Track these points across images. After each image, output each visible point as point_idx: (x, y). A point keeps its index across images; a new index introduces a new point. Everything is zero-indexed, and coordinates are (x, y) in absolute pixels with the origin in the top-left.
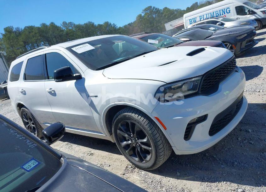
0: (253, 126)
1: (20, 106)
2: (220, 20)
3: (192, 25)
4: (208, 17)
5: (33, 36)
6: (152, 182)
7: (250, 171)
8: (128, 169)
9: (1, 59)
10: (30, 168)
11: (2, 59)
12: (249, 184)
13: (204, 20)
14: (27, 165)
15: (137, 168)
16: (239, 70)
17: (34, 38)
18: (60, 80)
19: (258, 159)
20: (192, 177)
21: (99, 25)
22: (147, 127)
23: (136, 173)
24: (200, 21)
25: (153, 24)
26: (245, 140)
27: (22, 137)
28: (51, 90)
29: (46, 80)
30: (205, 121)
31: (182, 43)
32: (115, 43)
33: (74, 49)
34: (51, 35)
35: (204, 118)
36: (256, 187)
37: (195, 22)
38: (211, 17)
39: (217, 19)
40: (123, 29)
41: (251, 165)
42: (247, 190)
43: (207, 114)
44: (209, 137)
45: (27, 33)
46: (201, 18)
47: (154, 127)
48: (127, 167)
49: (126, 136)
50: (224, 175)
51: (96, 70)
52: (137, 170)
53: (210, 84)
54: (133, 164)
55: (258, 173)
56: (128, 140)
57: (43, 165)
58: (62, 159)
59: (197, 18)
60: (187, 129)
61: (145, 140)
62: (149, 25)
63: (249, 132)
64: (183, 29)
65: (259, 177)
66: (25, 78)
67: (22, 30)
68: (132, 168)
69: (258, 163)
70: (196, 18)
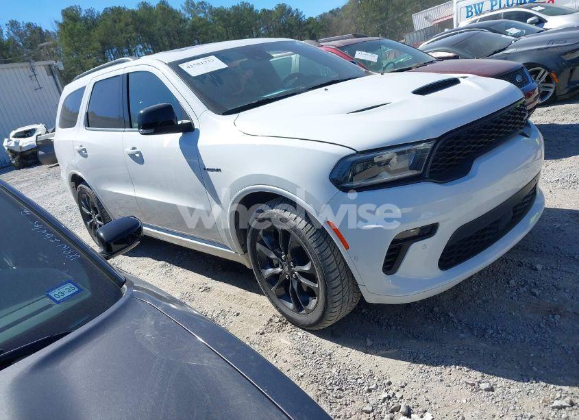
0: (550, 259)
1: (76, 180)
2: (536, 11)
3: (470, 20)
4: (510, 3)
5: (121, 30)
6: (313, 353)
7: (515, 350)
8: (273, 324)
9: (51, 77)
10: (62, 297)
11: (54, 77)
12: (506, 375)
13: (500, 8)
14: (57, 291)
15: (289, 324)
16: (533, 133)
17: (123, 35)
18: (149, 131)
19: (539, 326)
20: (395, 350)
21: (264, 10)
22: (311, 241)
23: (286, 332)
24: (492, 10)
25: (387, 14)
26: (523, 286)
27: (53, 238)
28: (136, 150)
29: (126, 129)
30: (431, 236)
31: (432, 62)
32: (273, 57)
33: (184, 66)
34: (159, 30)
35: (429, 231)
36: (519, 383)
37: (480, 12)
38: (517, 4)
39: (530, 8)
40: (317, 23)
41: (522, 337)
42: (498, 386)
43: (437, 223)
44: (439, 272)
45: (109, 23)
46: (494, 3)
47: (325, 242)
48: (271, 320)
49: (273, 256)
50: (461, 352)
51: (224, 114)
52: (289, 326)
53: (452, 160)
54: (284, 314)
55: (532, 355)
56: (278, 266)
57: (87, 294)
58: (124, 286)
59: (485, 3)
60: (390, 250)
61: (307, 268)
62: (376, 16)
63: (536, 269)
64: (446, 30)
65: (530, 362)
66: (88, 124)
67: (98, 15)
68: (280, 324)
69: (537, 335)
70: (482, 3)
